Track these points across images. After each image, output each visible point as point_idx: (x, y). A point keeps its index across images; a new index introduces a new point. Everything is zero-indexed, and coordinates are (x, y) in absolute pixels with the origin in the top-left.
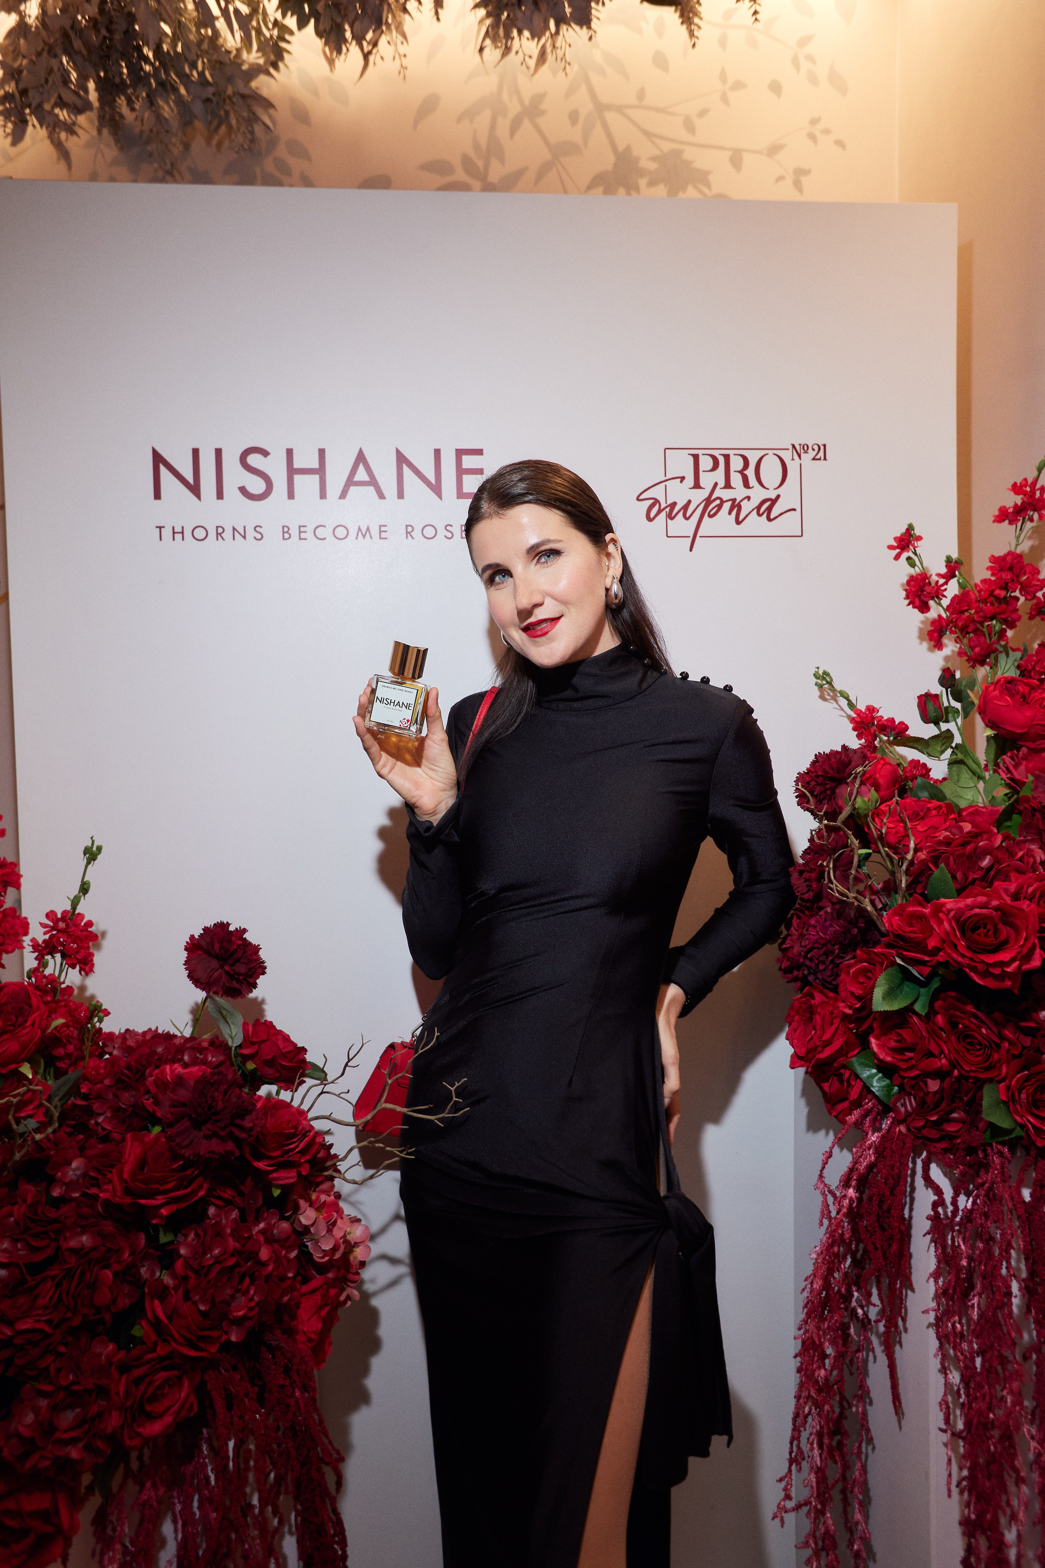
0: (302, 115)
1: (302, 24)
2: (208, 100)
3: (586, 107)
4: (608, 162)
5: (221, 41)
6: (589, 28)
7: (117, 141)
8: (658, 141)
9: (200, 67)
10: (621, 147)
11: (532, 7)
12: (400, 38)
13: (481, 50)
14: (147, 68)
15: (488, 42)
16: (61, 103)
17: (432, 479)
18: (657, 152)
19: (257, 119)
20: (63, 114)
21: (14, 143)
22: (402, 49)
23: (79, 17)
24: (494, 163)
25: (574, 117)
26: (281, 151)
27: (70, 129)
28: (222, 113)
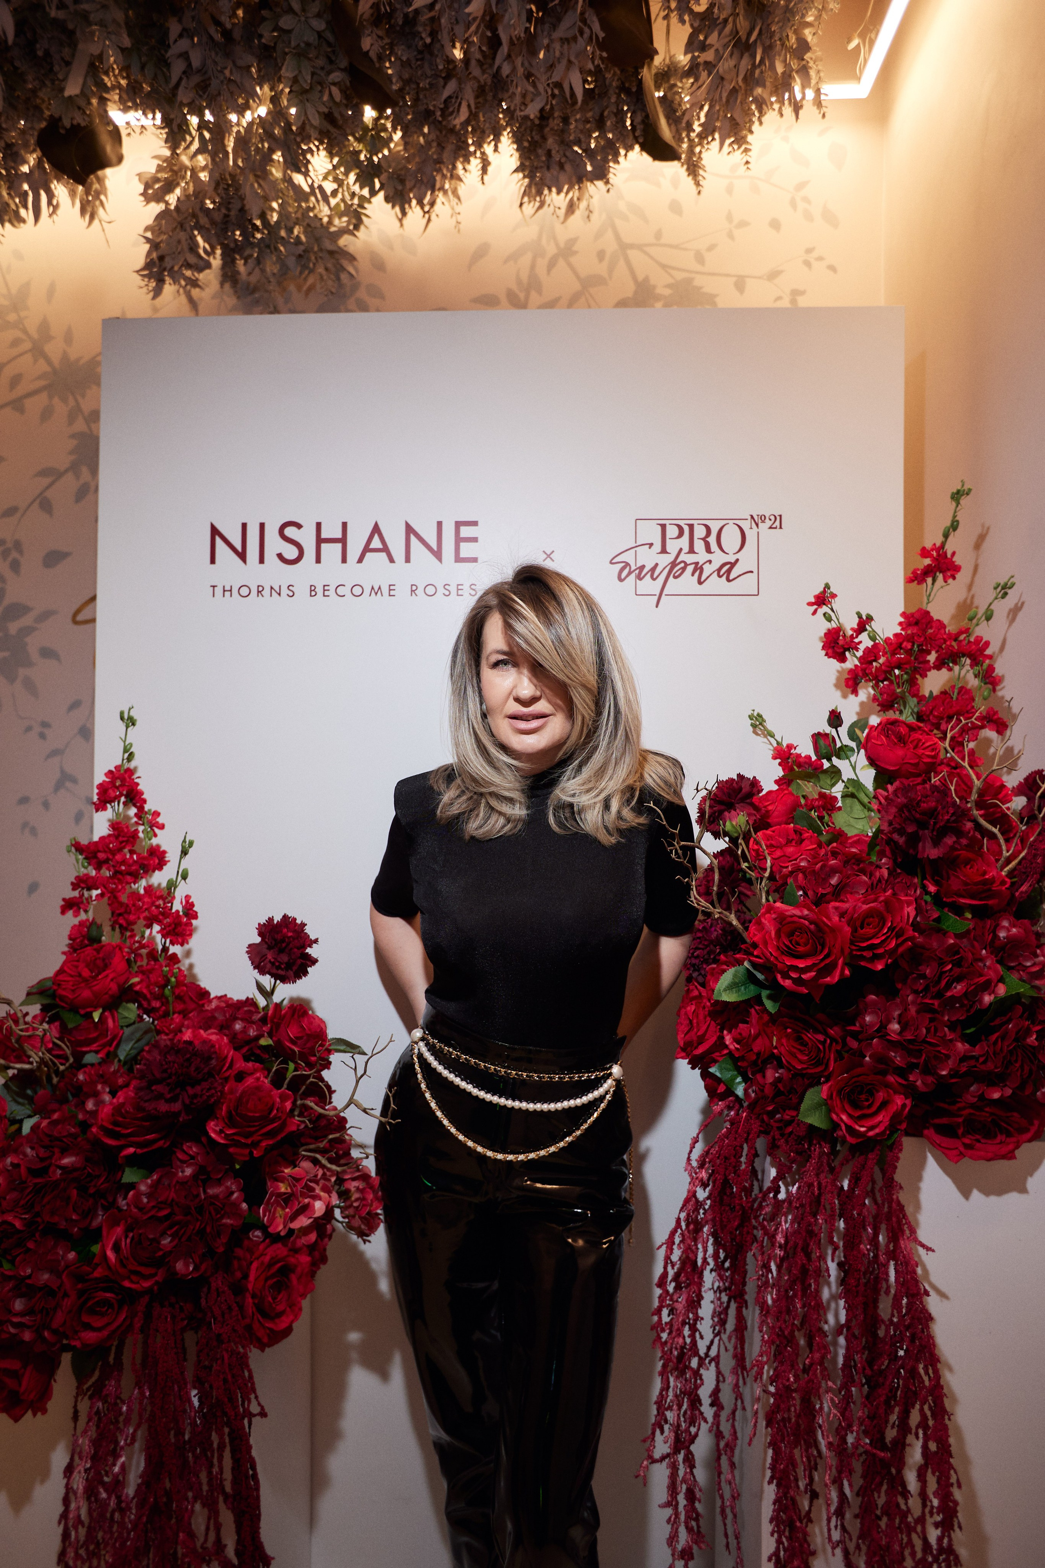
0: (379, 265)
1: (373, 193)
2: (300, 256)
3: (610, 244)
4: (629, 290)
5: (316, 211)
6: (607, 182)
7: (236, 292)
8: (672, 272)
9: (296, 232)
10: (640, 278)
11: (557, 168)
12: (456, 200)
13: (521, 205)
14: (259, 236)
15: (526, 199)
16: (189, 266)
17: (435, 547)
18: (671, 281)
19: (343, 269)
20: (188, 273)
21: (154, 298)
22: (458, 209)
23: (208, 202)
24: (534, 295)
25: (601, 255)
26: (362, 294)
27: (194, 283)
28: (311, 265)
